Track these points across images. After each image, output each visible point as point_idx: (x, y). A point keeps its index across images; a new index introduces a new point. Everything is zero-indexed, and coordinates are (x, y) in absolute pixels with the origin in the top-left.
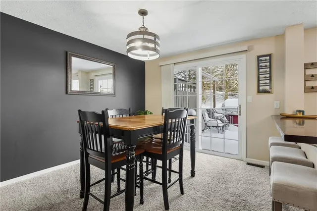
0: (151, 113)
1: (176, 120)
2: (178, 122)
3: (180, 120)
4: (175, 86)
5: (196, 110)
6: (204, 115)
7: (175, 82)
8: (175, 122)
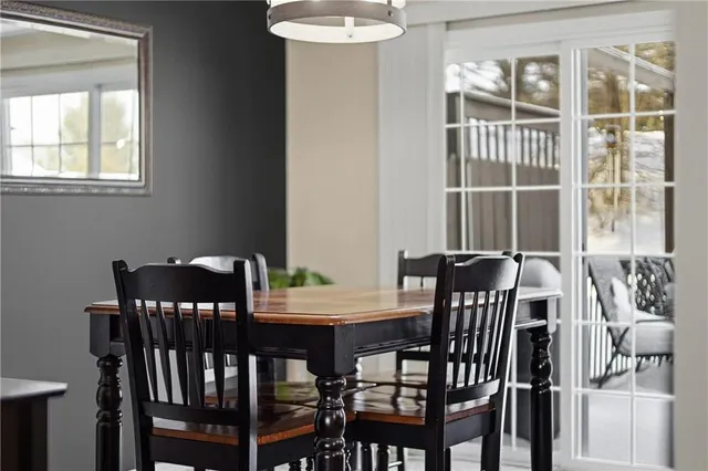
0: (323, 281)
1: (476, 299)
2: (485, 306)
3: (492, 300)
4: (452, 136)
5: (555, 262)
6: (605, 296)
7: (452, 117)
8: (474, 308)
